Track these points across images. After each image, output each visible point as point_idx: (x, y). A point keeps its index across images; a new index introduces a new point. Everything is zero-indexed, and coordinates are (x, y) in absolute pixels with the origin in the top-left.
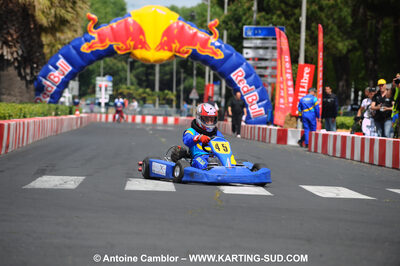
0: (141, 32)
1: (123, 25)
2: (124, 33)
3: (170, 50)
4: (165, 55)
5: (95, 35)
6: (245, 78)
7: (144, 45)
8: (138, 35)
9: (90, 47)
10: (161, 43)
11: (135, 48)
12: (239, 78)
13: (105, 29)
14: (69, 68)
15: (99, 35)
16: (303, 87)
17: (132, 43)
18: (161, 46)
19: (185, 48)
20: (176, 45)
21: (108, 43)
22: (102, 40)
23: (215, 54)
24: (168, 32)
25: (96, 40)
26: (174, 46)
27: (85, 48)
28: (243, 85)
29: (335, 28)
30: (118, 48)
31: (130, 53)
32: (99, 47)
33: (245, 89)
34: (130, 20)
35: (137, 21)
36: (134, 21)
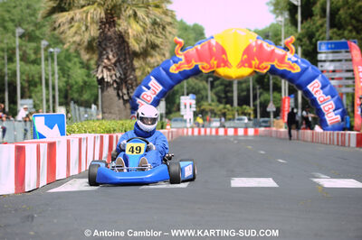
0: (224, 52)
1: (207, 46)
2: (208, 53)
3: (250, 66)
4: (246, 71)
5: (182, 57)
6: (322, 88)
7: (226, 63)
8: (220, 55)
9: (178, 68)
10: (242, 61)
11: (218, 66)
12: (315, 90)
13: (191, 50)
14: (160, 88)
15: (186, 57)
17: (215, 63)
18: (242, 64)
19: (264, 64)
20: (255, 62)
21: (194, 63)
22: (188, 62)
23: (292, 68)
25: (183, 61)
26: (253, 63)
27: (173, 69)
28: (319, 96)
30: (203, 68)
31: (213, 72)
32: (186, 68)
33: (322, 99)
34: (213, 42)
35: (220, 43)
36: (217, 43)
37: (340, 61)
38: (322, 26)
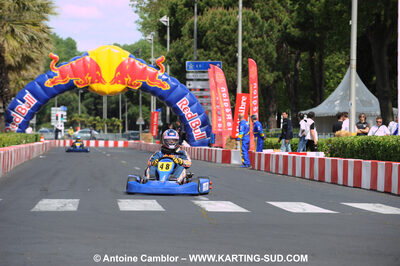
0: (98, 68)
1: (81, 63)
2: (82, 69)
3: (123, 83)
4: (119, 87)
5: (57, 72)
6: (190, 106)
7: (100, 80)
8: (95, 71)
9: (53, 83)
10: (115, 78)
11: (92, 82)
12: (184, 106)
13: (66, 66)
14: (34, 101)
15: (60, 72)
17: (90, 78)
18: (115, 81)
19: (136, 82)
20: (128, 79)
21: (69, 78)
22: (63, 76)
23: (163, 85)
24: (121, 68)
25: (58, 76)
26: (126, 79)
27: (48, 83)
28: (187, 113)
29: (263, 62)
30: (78, 83)
31: (88, 87)
32: (61, 82)
33: (189, 116)
34: (88, 59)
35: (94, 59)
36: (91, 59)
37: (206, 80)
38: (189, 46)
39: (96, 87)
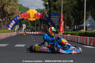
2: (26, 15)
3: (35, 18)
5: (20, 16)
6: (51, 24)
9: (19, 18)
16: (62, 26)
17: (28, 17)
19: (39, 18)
20: (37, 17)
21: (23, 17)
25: (20, 17)
26: (36, 17)
27: (18, 18)
30: (25, 18)
31: (27, 19)
32: (21, 18)
34: (27, 12)
36: (28, 13)
37: (56, 18)
38: (52, 9)
39: (29, 19)
